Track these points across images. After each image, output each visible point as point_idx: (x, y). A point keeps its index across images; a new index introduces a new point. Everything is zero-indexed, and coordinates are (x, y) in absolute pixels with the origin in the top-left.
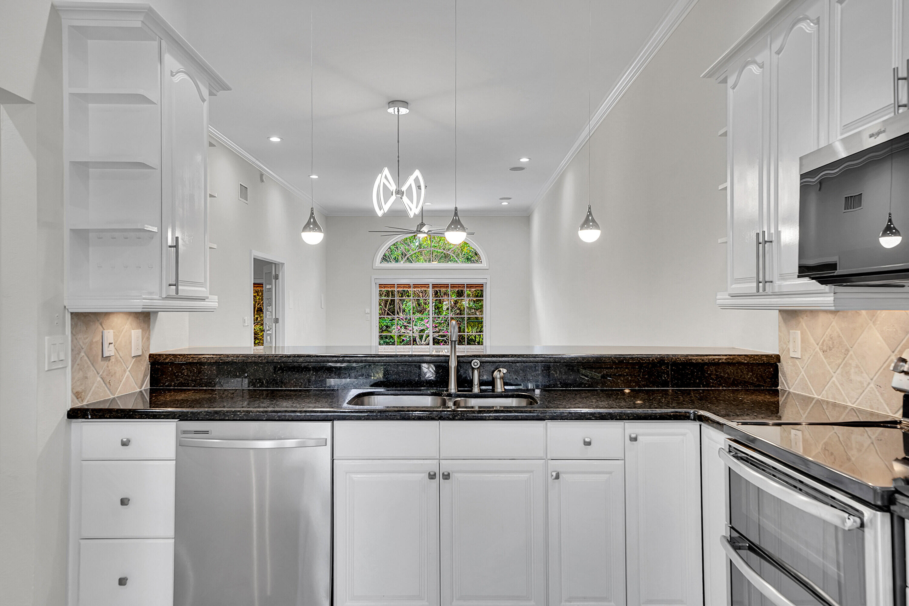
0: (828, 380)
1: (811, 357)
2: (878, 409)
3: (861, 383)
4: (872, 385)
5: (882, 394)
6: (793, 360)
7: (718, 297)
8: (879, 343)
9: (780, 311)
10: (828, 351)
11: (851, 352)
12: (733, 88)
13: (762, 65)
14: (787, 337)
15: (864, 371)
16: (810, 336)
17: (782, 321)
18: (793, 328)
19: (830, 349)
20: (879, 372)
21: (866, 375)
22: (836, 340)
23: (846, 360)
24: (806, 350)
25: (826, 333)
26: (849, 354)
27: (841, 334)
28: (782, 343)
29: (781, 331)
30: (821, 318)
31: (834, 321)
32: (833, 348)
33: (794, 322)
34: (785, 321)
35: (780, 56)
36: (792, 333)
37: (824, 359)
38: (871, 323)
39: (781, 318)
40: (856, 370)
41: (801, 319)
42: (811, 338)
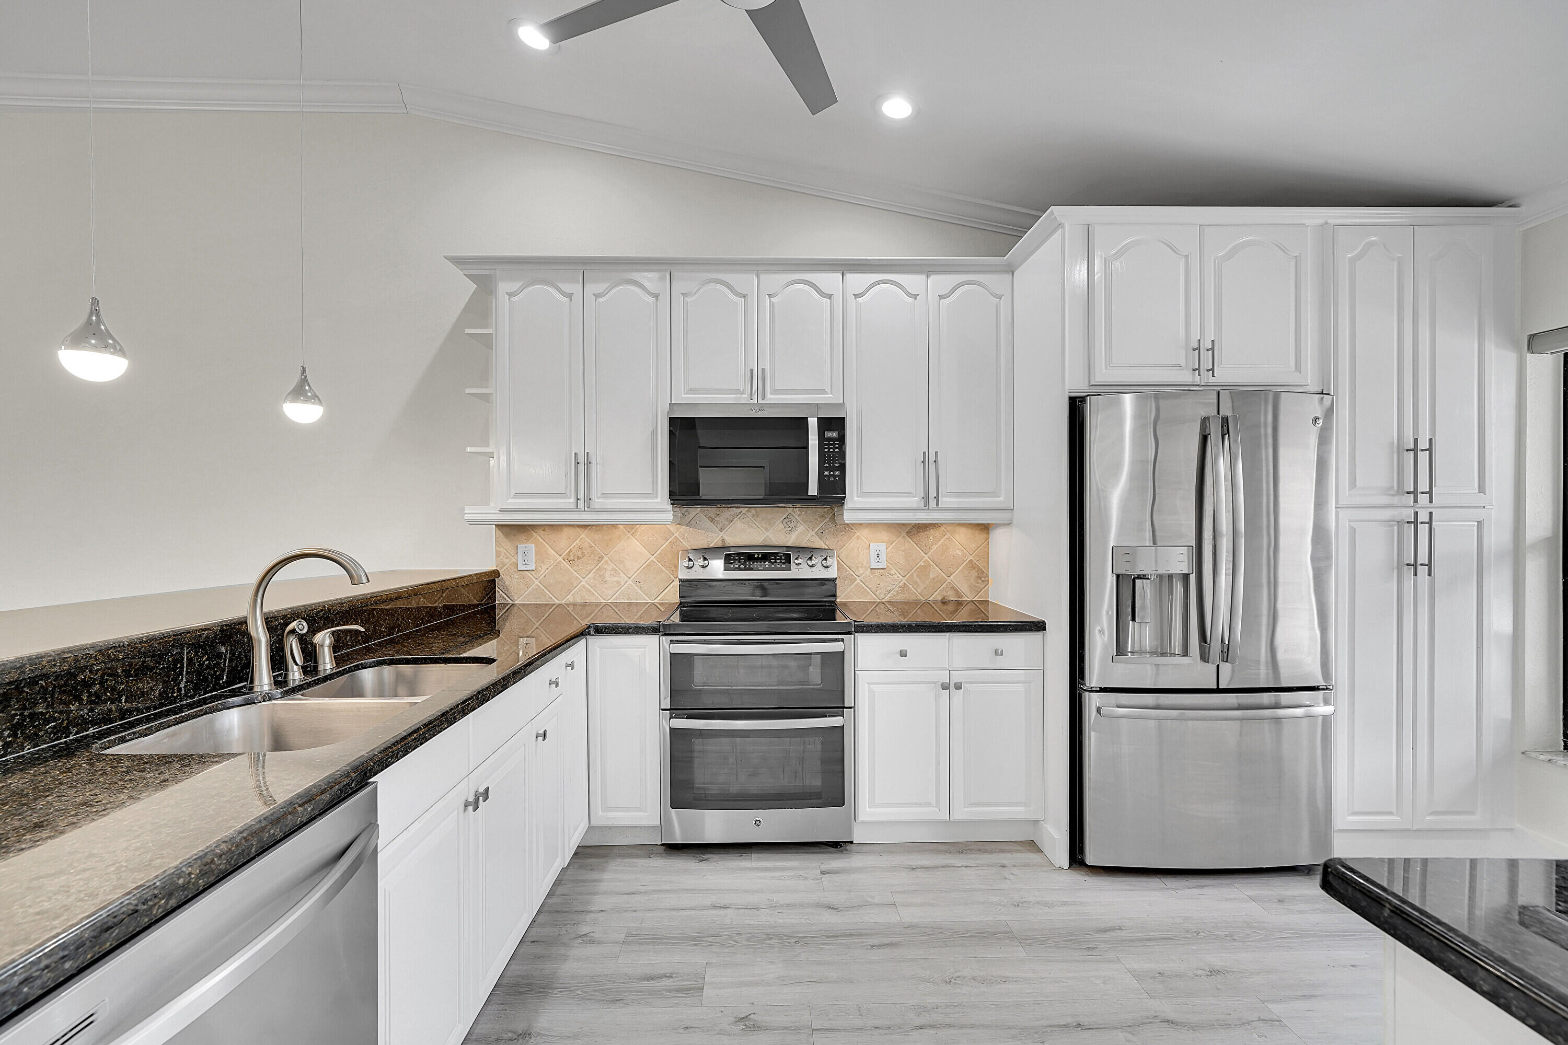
0: (575, 586)
1: (550, 568)
2: (636, 599)
3: (618, 582)
4: (630, 582)
5: (641, 588)
6: (521, 573)
7: (466, 511)
8: (638, 549)
9: (497, 525)
10: (576, 560)
11: (606, 558)
12: (511, 295)
13: (570, 296)
14: (513, 552)
15: (621, 573)
16: (549, 548)
17: (502, 536)
18: (523, 543)
19: (579, 558)
20: (638, 572)
21: (624, 575)
22: (587, 549)
23: (599, 565)
24: (543, 562)
25: (573, 545)
26: (604, 560)
27: (593, 545)
28: (501, 557)
29: (499, 547)
30: (566, 532)
31: (584, 534)
32: (583, 556)
33: (523, 537)
34: (507, 535)
35: (601, 300)
36: (521, 547)
37: (569, 567)
38: (629, 535)
39: (499, 533)
40: (612, 572)
41: (534, 534)
42: (551, 550)
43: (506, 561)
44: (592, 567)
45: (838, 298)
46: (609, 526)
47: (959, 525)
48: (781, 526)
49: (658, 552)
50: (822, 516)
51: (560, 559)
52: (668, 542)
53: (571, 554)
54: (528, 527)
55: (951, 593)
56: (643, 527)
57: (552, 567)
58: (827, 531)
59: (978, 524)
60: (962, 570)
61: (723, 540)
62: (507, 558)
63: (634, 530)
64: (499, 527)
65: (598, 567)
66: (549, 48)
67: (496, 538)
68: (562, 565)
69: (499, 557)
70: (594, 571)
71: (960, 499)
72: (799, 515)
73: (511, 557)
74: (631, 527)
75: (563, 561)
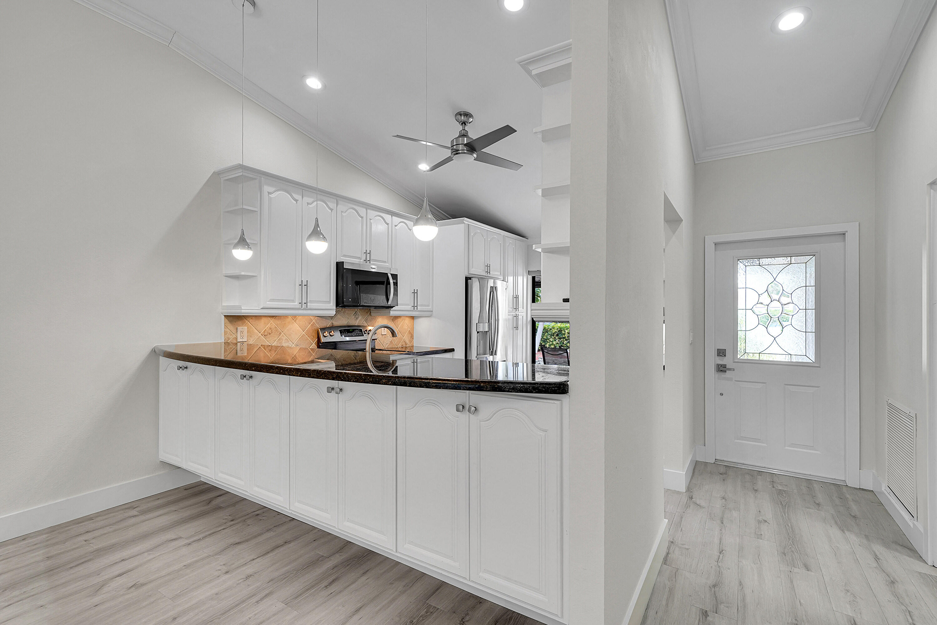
8: (297, 328)
9: (224, 316)
10: (268, 335)
11: (283, 334)
12: (269, 193)
13: (296, 201)
14: (234, 331)
15: (290, 341)
16: (254, 329)
17: (228, 322)
18: (240, 326)
19: (270, 334)
20: (297, 340)
21: (291, 342)
22: (274, 329)
23: (279, 337)
24: (251, 337)
25: (267, 327)
26: (281, 335)
27: (277, 327)
28: (228, 335)
29: (226, 328)
30: (263, 320)
31: (272, 321)
32: (272, 333)
33: (240, 322)
34: (231, 322)
35: (310, 206)
36: (240, 329)
37: (265, 339)
38: (293, 321)
39: (227, 320)
40: (286, 341)
41: (246, 321)
42: (256, 330)
43: (230, 337)
44: (276, 338)
45: (390, 225)
46: (284, 317)
47: (406, 316)
48: (353, 317)
49: (306, 330)
50: (367, 313)
51: (260, 335)
52: (310, 325)
53: (266, 332)
54: (243, 317)
55: (404, 343)
56: (300, 317)
57: (255, 339)
58: (368, 319)
59: (411, 316)
60: (407, 334)
61: (332, 323)
62: (231, 335)
63: (296, 318)
64: (226, 317)
65: (279, 338)
66: (321, 88)
67: (225, 323)
68: (261, 338)
69: (226, 334)
70: (277, 340)
71: (422, 307)
72: (360, 312)
73: (233, 334)
74: (294, 317)
75: (261, 336)
